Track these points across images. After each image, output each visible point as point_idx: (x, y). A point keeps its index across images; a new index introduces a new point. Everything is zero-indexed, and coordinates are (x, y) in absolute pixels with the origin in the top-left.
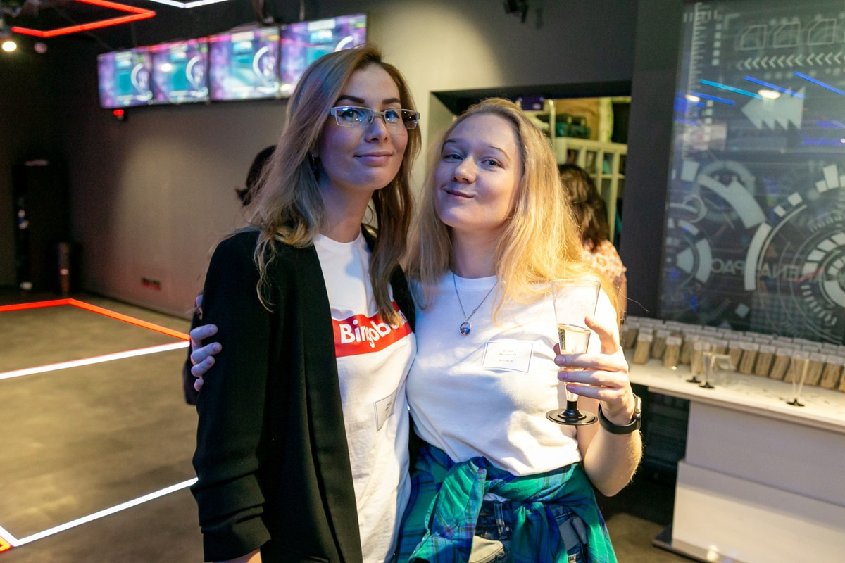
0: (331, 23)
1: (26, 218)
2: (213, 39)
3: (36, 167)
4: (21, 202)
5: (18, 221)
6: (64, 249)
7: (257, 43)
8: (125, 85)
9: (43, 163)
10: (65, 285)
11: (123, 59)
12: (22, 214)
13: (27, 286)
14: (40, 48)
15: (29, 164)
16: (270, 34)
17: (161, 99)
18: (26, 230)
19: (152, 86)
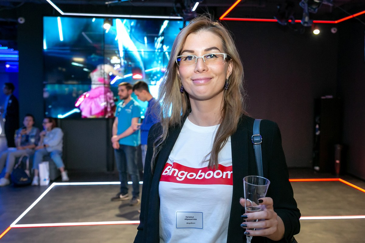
1: (319, 129)
3: (326, 99)
4: (317, 120)
5: (315, 130)
6: (338, 148)
9: (330, 97)
10: (338, 170)
12: (317, 126)
13: (317, 168)
14: (333, 31)
15: (323, 98)
18: (319, 135)
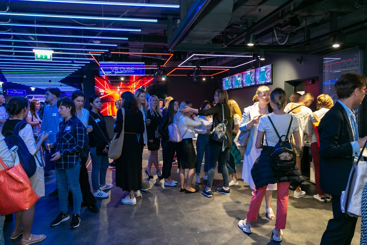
0: (264, 67)
2: (243, 73)
7: (251, 73)
8: (227, 85)
11: (227, 79)
16: (253, 70)
17: (234, 88)
19: (232, 85)
